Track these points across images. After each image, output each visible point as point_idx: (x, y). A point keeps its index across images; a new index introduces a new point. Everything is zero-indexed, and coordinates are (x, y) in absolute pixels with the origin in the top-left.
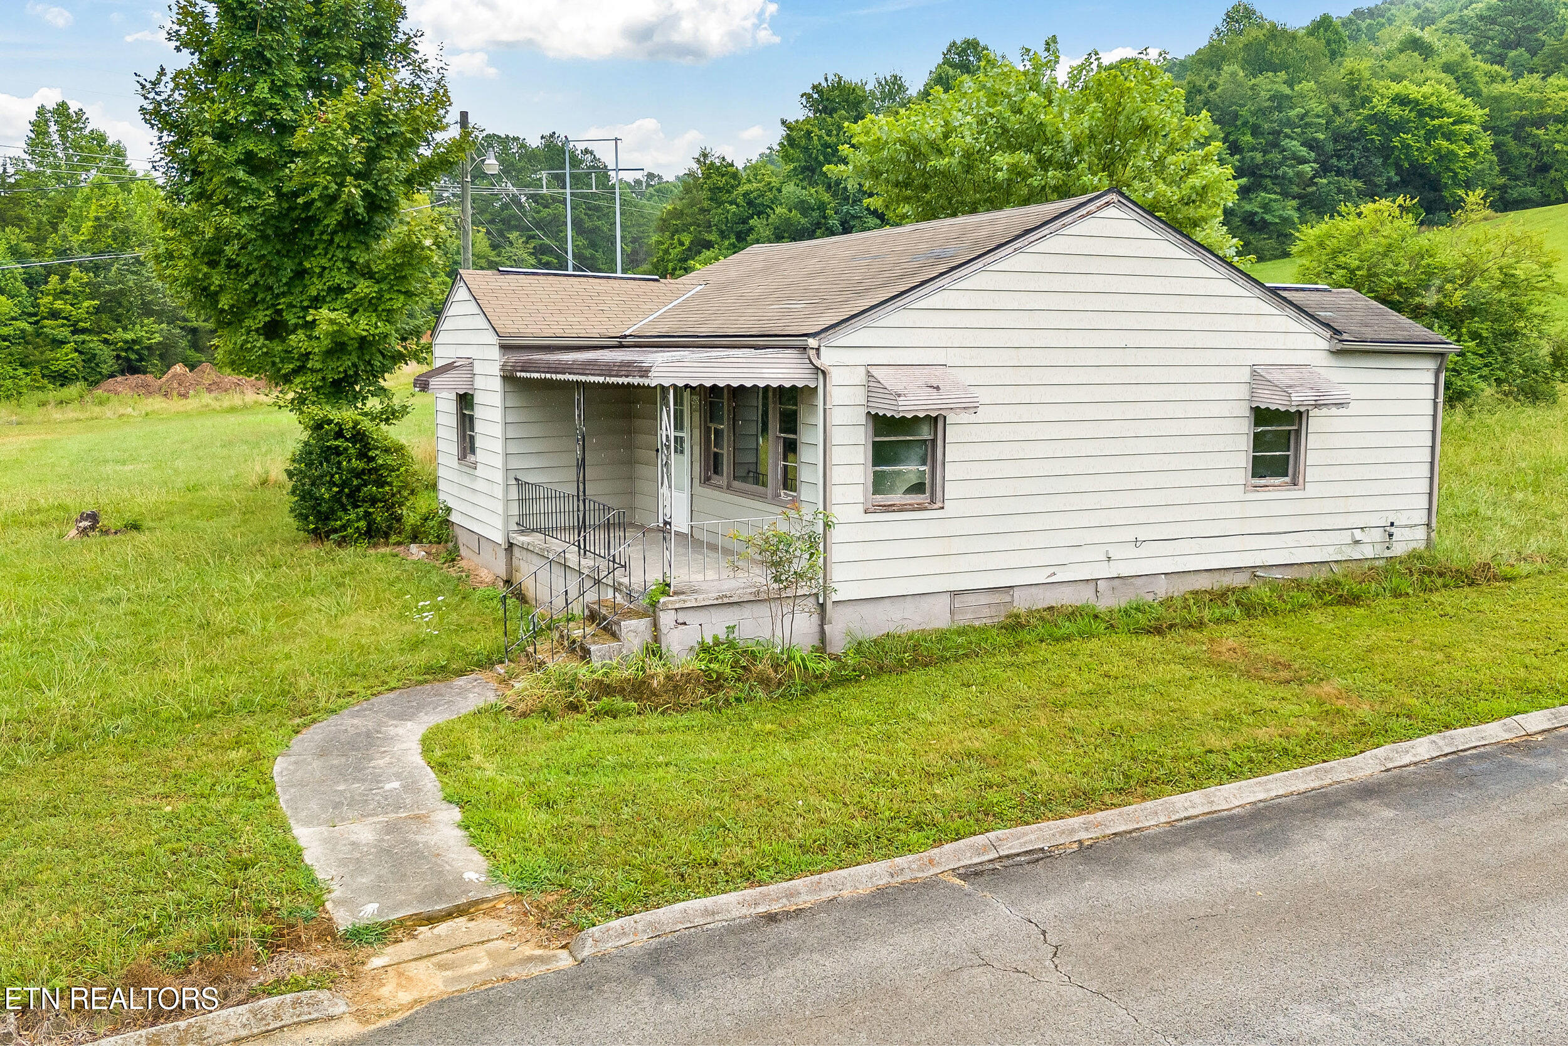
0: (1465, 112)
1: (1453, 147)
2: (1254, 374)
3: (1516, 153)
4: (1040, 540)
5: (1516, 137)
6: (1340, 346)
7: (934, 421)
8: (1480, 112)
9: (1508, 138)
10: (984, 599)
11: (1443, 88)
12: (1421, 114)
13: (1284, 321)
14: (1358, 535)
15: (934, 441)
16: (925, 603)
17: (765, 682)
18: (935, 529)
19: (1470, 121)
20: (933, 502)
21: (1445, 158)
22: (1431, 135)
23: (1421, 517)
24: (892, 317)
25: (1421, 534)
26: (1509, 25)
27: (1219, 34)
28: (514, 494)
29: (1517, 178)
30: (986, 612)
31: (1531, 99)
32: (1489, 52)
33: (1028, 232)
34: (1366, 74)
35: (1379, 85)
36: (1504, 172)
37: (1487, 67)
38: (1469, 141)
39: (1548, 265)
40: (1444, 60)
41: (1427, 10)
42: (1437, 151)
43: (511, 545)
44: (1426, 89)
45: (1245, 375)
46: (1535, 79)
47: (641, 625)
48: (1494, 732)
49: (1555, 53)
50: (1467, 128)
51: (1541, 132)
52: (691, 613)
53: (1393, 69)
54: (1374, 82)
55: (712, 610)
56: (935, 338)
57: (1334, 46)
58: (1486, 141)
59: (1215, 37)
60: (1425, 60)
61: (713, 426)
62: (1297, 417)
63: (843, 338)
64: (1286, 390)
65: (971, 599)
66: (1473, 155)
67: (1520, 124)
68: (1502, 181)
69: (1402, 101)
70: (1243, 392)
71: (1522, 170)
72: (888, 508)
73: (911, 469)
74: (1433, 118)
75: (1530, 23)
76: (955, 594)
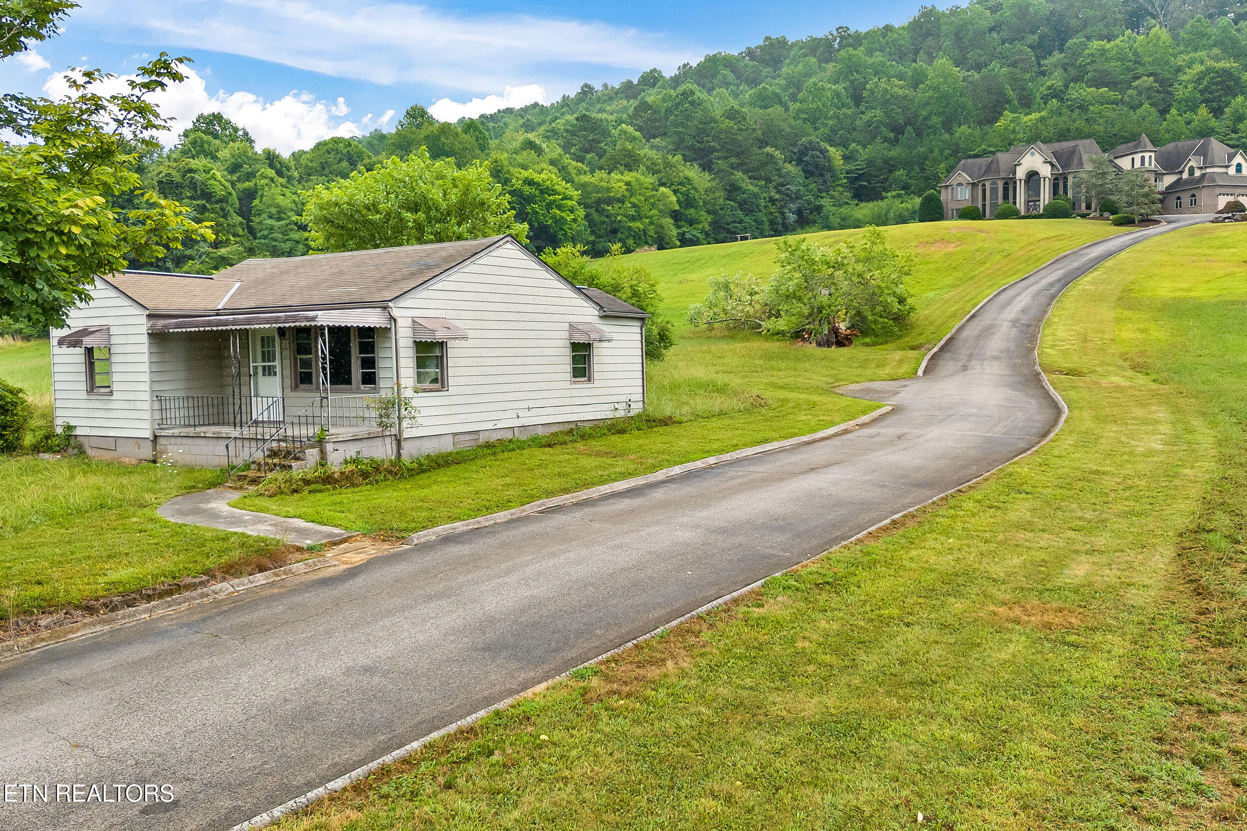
0: (568, 192)
1: (563, 214)
2: (571, 326)
3: (598, 221)
4: (490, 407)
5: (597, 211)
6: (604, 314)
7: (442, 345)
8: (576, 193)
9: (593, 211)
10: (468, 437)
11: (553, 176)
12: (542, 192)
13: (580, 301)
14: (617, 406)
15: (442, 357)
16: (443, 439)
17: (390, 472)
18: (445, 401)
19: (571, 199)
20: (443, 387)
21: (560, 221)
22: (549, 206)
23: (640, 397)
24: (422, 293)
25: (641, 404)
26: (585, 137)
27: (402, 126)
28: (157, 406)
29: (600, 237)
30: (469, 444)
31: (602, 187)
32: (574, 154)
33: (476, 254)
34: (506, 163)
35: (514, 170)
36: (593, 232)
37: (574, 163)
38: (572, 211)
39: (653, 285)
40: (549, 157)
41: (528, 120)
42: (554, 217)
43: (156, 437)
44: (542, 176)
45: (566, 326)
46: (603, 174)
47: (315, 451)
48: (699, 464)
49: (612, 158)
50: (569, 203)
51: (610, 208)
52: (339, 444)
53: (521, 161)
54: (512, 169)
55: (349, 443)
56: (440, 304)
57: (481, 142)
58: (581, 212)
59: (400, 127)
60: (538, 156)
61: (299, 357)
62: (588, 346)
63: (402, 303)
64: (587, 333)
65: (462, 437)
66: (575, 220)
67: (599, 202)
68: (592, 238)
69: (530, 182)
70: (566, 335)
71: (602, 232)
72: (425, 391)
73: (432, 371)
74: (549, 195)
75: (597, 137)
76: (454, 434)
